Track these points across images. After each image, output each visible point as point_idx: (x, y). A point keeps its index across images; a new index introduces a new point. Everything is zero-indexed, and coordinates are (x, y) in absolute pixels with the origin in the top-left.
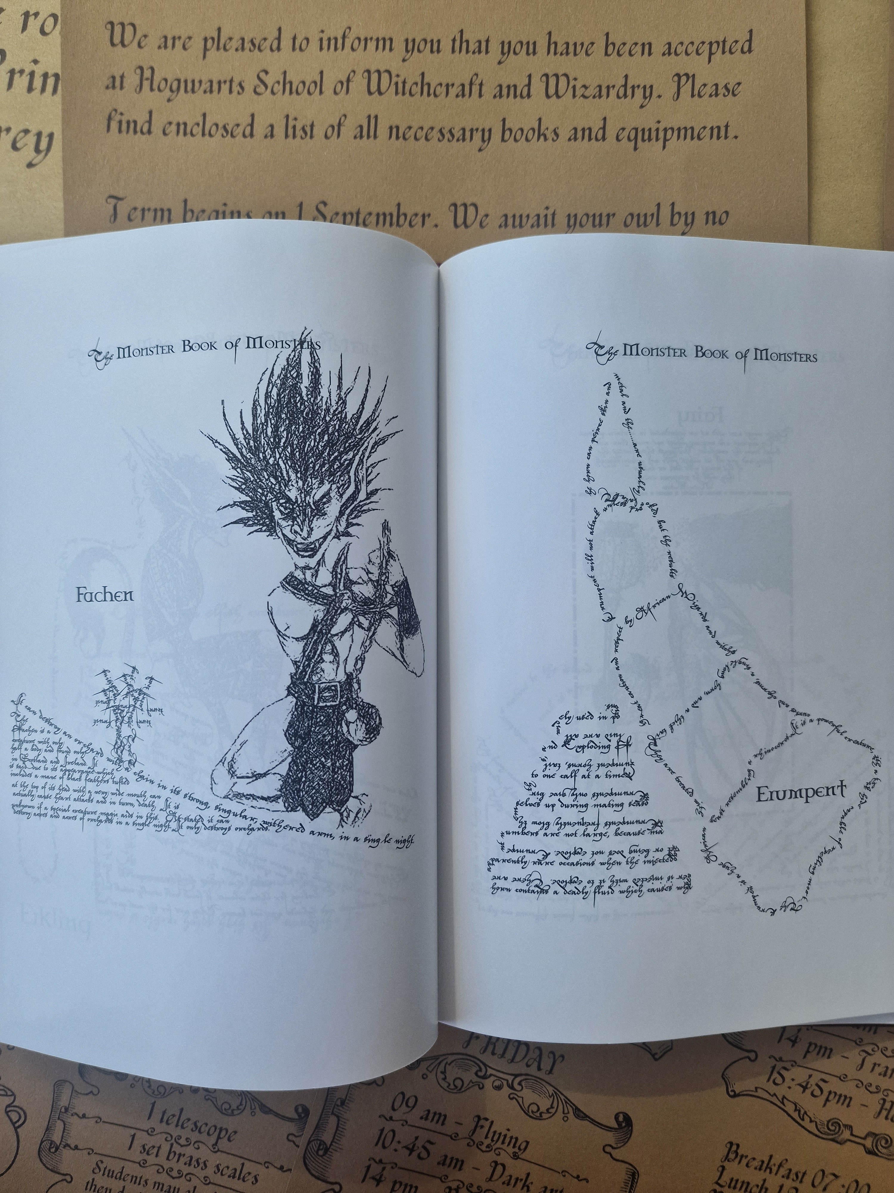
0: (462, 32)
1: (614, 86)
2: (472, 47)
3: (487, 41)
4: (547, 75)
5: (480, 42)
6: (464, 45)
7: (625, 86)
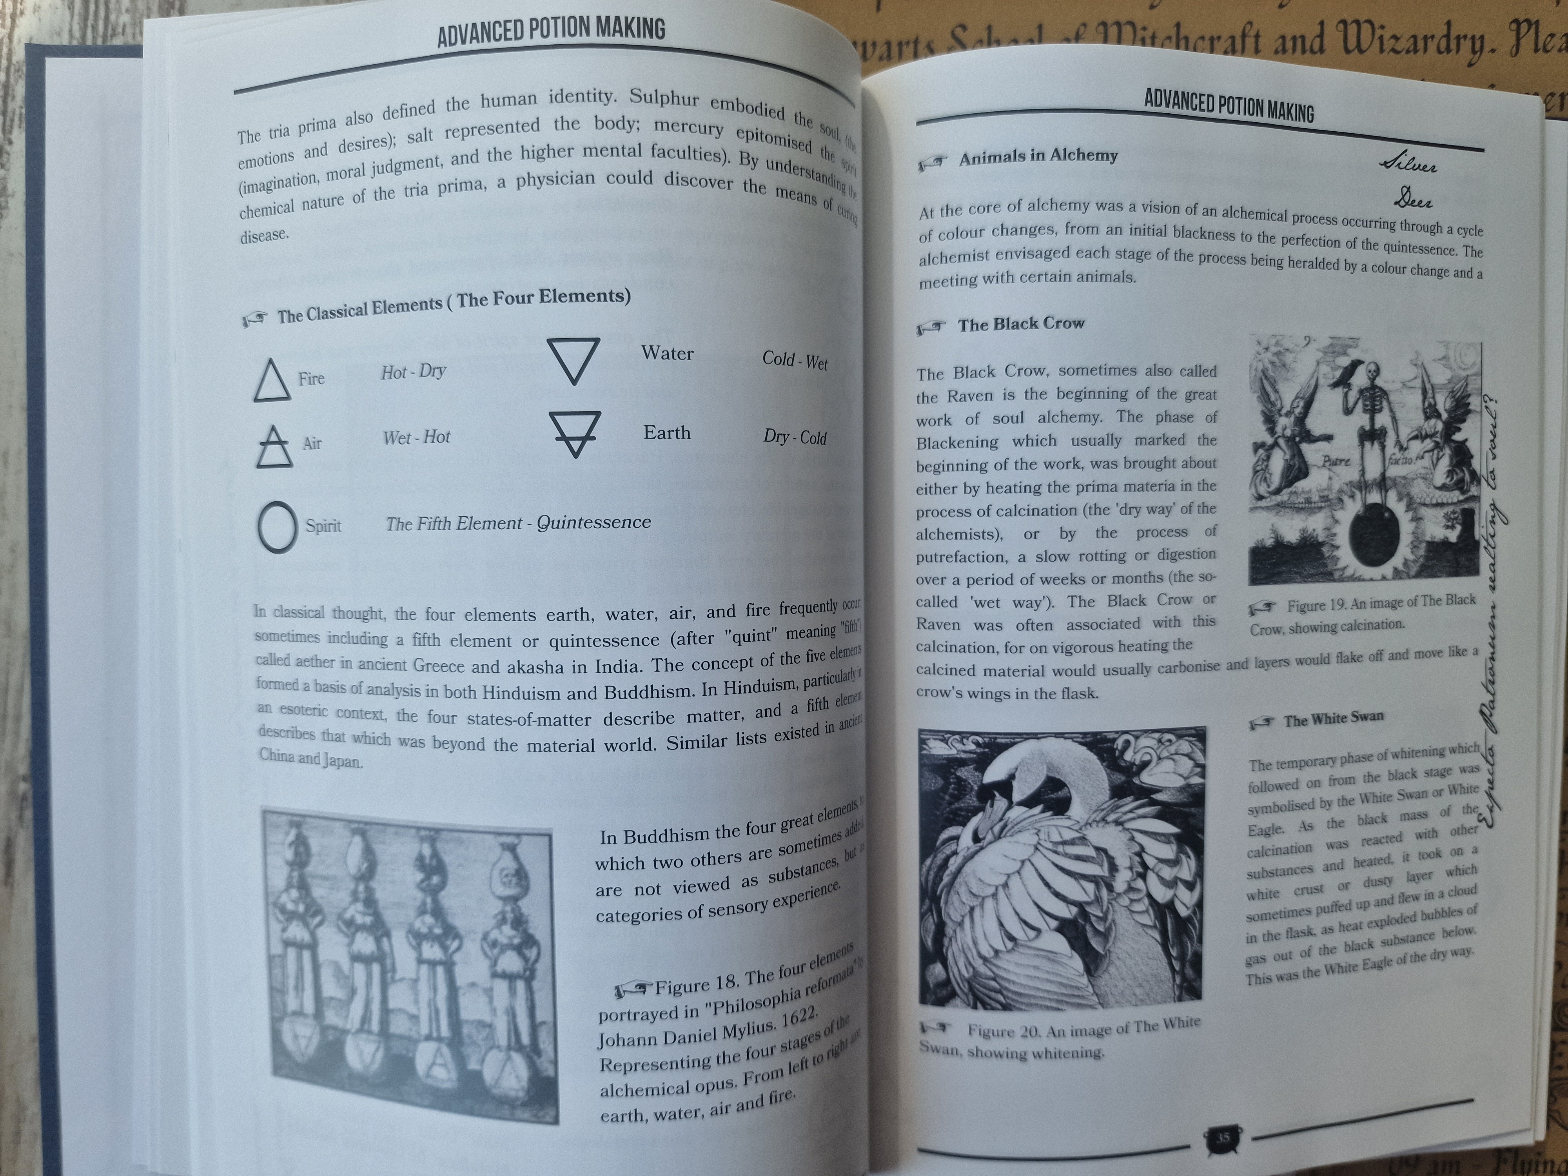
1: (1433, 37)
4: (1344, 22)
7: (1447, 36)
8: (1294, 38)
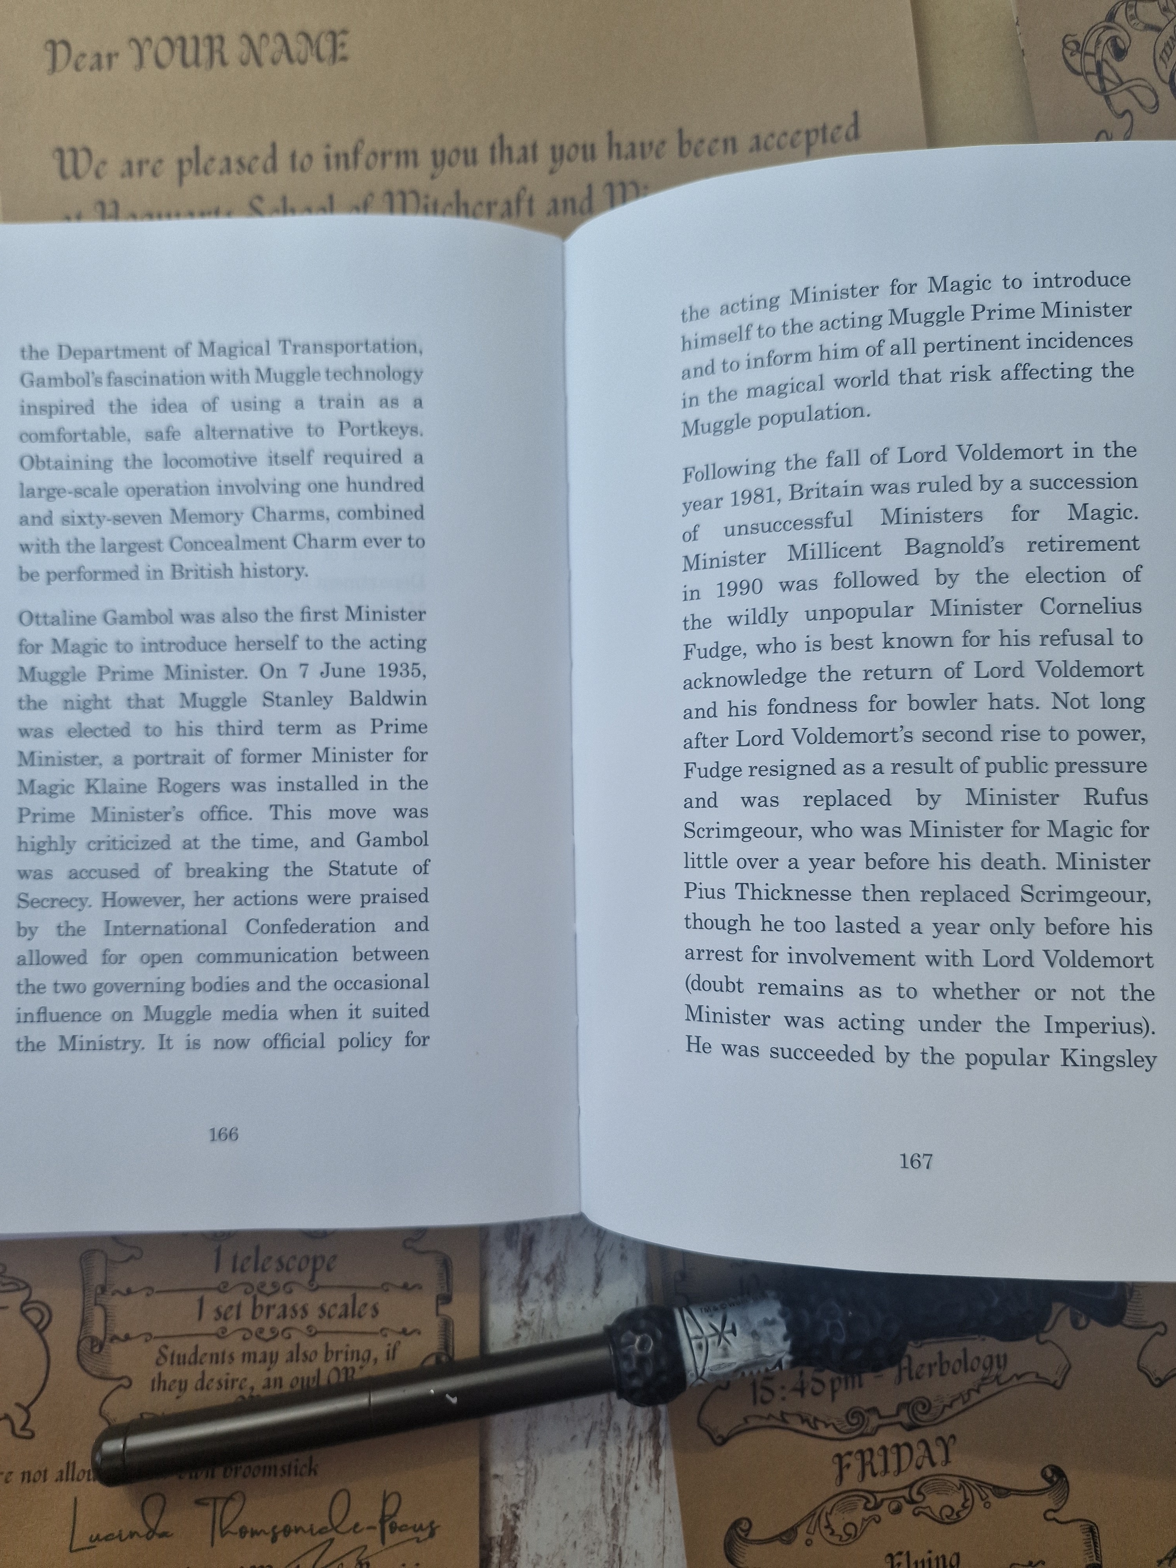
0: (501, 137)
2: (517, 154)
3: (534, 147)
4: (613, 185)
5: (524, 148)
6: (506, 153)
8: (565, 201)
